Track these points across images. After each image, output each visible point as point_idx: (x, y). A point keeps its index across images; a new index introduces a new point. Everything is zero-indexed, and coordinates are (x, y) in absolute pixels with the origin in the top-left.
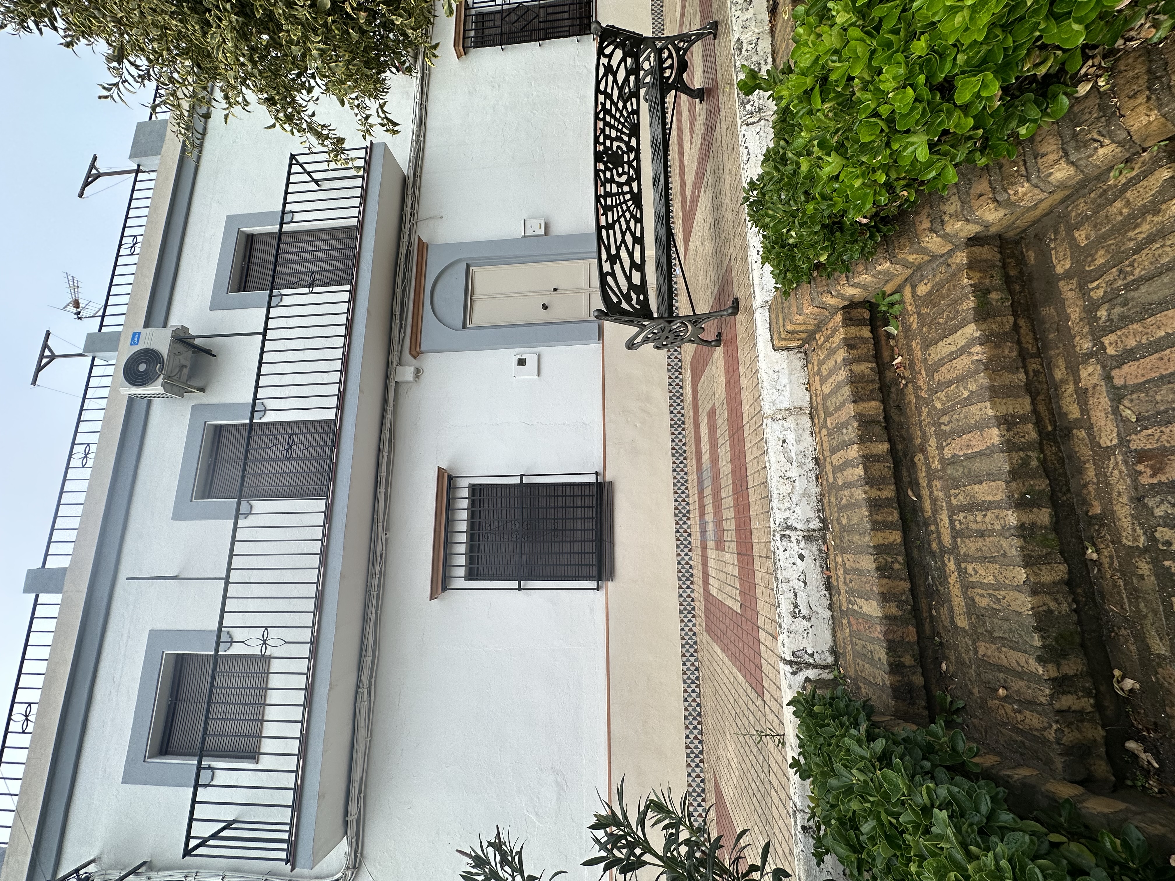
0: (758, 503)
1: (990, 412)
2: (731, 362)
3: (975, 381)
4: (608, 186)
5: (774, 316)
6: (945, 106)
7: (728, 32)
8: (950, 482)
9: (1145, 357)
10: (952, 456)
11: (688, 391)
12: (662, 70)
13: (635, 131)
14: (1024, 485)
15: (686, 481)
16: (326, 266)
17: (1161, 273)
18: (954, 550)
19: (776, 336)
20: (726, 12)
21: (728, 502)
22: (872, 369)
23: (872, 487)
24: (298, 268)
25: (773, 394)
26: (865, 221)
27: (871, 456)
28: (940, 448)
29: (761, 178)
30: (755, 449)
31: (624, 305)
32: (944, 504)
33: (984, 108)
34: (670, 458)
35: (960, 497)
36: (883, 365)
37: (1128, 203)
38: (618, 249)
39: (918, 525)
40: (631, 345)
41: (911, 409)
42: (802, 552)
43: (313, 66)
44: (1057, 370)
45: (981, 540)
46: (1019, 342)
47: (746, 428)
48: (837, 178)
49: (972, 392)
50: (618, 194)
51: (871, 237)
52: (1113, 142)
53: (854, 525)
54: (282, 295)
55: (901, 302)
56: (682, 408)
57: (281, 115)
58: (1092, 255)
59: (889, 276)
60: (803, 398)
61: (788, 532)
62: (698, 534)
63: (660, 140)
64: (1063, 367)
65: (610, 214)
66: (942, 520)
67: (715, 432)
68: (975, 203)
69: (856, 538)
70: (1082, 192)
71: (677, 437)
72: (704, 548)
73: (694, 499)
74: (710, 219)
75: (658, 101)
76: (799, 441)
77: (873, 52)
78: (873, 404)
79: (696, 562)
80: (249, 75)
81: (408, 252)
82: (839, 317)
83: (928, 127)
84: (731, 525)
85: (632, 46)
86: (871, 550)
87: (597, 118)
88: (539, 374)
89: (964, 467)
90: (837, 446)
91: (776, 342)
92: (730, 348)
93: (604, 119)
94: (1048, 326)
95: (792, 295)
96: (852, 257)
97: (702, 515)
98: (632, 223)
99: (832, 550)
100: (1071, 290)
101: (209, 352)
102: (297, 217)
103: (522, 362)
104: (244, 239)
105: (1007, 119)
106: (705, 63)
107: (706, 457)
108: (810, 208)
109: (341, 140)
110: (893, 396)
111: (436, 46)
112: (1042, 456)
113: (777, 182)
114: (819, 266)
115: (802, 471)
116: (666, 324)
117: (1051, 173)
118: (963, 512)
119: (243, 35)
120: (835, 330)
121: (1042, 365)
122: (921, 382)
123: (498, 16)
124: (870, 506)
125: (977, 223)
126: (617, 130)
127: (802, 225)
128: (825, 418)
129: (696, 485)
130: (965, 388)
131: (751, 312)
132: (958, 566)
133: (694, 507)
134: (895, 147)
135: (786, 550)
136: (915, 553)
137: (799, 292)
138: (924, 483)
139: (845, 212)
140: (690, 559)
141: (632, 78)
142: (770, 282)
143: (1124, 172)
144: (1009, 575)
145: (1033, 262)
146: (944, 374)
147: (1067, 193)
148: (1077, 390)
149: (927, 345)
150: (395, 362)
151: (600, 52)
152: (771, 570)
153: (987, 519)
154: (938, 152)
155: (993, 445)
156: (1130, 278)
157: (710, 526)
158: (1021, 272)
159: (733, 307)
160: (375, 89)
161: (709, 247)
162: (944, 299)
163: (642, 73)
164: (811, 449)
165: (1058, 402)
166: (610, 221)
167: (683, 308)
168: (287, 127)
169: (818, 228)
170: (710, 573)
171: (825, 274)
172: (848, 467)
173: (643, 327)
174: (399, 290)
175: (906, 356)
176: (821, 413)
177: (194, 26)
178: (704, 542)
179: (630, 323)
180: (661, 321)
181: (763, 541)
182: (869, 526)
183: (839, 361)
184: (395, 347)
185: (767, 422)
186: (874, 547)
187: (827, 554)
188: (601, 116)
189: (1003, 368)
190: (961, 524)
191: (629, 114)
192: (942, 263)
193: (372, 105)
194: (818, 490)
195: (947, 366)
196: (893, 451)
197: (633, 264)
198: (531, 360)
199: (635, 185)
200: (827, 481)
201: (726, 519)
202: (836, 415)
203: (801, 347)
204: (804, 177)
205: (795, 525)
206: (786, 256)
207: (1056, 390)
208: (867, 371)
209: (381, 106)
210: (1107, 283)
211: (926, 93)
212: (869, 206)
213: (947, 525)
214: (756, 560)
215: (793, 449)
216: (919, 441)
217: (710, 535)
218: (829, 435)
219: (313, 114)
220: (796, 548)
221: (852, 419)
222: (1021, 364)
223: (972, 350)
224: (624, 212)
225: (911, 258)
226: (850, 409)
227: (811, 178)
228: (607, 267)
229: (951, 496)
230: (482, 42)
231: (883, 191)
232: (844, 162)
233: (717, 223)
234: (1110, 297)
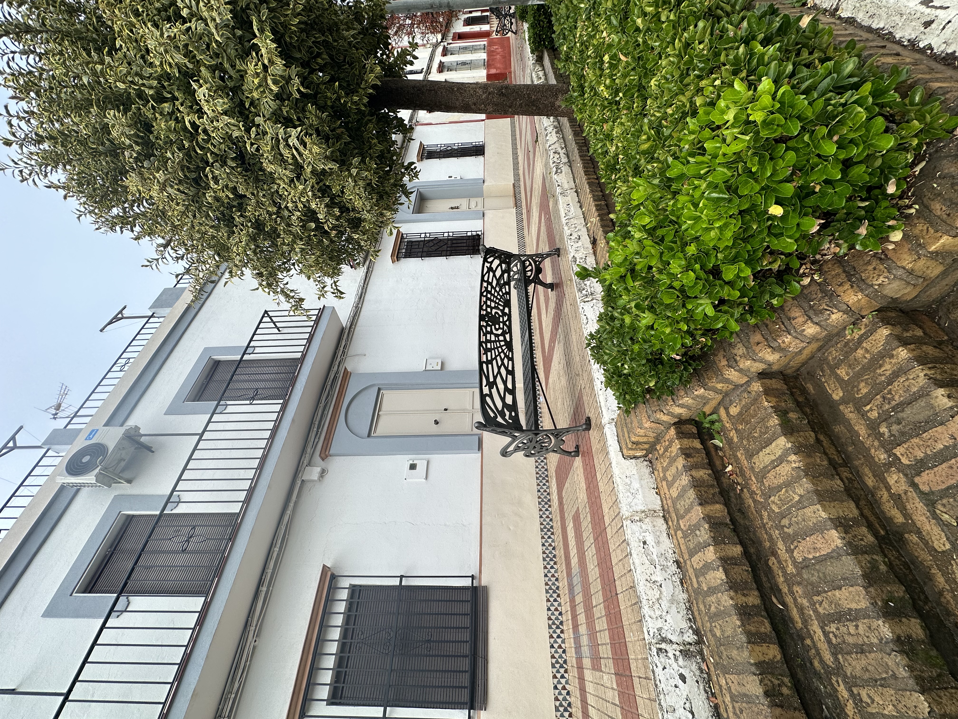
0: (629, 610)
1: (824, 515)
2: (589, 470)
3: (801, 485)
4: (488, 336)
5: (620, 430)
6: (718, 282)
7: (567, 252)
8: (810, 587)
9: (936, 466)
10: (803, 560)
11: (555, 497)
12: (525, 272)
13: (507, 304)
14: (882, 591)
15: (558, 588)
16: (268, 385)
17: (916, 400)
18: (839, 670)
19: (624, 447)
20: (564, 243)
21: (599, 611)
22: (709, 475)
23: (736, 592)
24: (246, 385)
25: (628, 497)
26: (678, 358)
27: (728, 559)
28: (790, 551)
29: (598, 332)
30: (619, 551)
31: (499, 419)
32: (811, 612)
33: (744, 285)
34: (541, 564)
35: (825, 605)
36: (718, 472)
37: (867, 351)
38: (495, 378)
39: (792, 639)
40: (504, 453)
41: (752, 513)
42: (682, 671)
43: (295, 258)
44: (866, 478)
45: (863, 657)
46: (825, 453)
47: (608, 530)
48: (652, 327)
49: (801, 496)
50: (495, 341)
51: (685, 369)
52: (839, 311)
53: (728, 637)
54: (227, 405)
55: (720, 420)
56: (550, 513)
57: (264, 283)
58: (857, 387)
59: (706, 401)
60: (656, 503)
61: (663, 646)
62: (573, 650)
63: (525, 310)
64: (870, 475)
65: (489, 354)
66: (815, 632)
67: (581, 535)
68: (757, 349)
69: (734, 653)
70: (830, 344)
71: (547, 542)
72: (580, 668)
73: (566, 608)
74: (563, 362)
75: (523, 288)
76: (658, 543)
77: (662, 253)
78: (718, 507)
79: (573, 687)
80: (250, 260)
81: (335, 378)
82: (672, 431)
83: (709, 294)
84: (604, 638)
85: (506, 258)
86: (753, 669)
87: (481, 294)
88: (426, 478)
89: (818, 571)
90: (694, 548)
91: (625, 451)
92: (587, 458)
93: (486, 296)
94: (844, 440)
95: (632, 413)
96: (674, 383)
97: (576, 627)
98: (506, 361)
99: (712, 669)
100: (851, 412)
101: (149, 449)
102: (257, 350)
103: (413, 467)
104: (212, 363)
105: (762, 293)
106: (553, 270)
107: (574, 561)
108: (636, 347)
109: (302, 300)
110: (733, 500)
111: (378, 251)
112: (886, 560)
113: (610, 332)
114: (649, 391)
115: (666, 576)
116: (534, 436)
117: (804, 330)
118: (833, 622)
119: (253, 238)
120: (671, 442)
121: (852, 473)
122: (754, 488)
123: (422, 243)
124: (740, 614)
125: (762, 362)
126: (496, 303)
127: (632, 360)
128: (678, 521)
129: (567, 592)
130: (794, 492)
131: (601, 427)
132: (850, 691)
133: (567, 617)
134: (690, 307)
135: (664, 668)
136: (800, 674)
137: (638, 411)
138: (785, 589)
139: (662, 351)
140: (567, 683)
141: (506, 275)
142: (613, 403)
143: (855, 331)
144: (910, 704)
145: (813, 392)
146: (771, 480)
147: (820, 344)
148: (891, 495)
149: (750, 455)
150: (306, 462)
151: (485, 260)
152: (653, 696)
153: (861, 630)
154: (720, 311)
155: (837, 547)
156: (894, 403)
157: (585, 641)
158: (806, 398)
159: (586, 424)
160: (333, 273)
161: (564, 381)
162: (753, 417)
163: (512, 273)
164: (671, 551)
165: (879, 507)
166: (489, 358)
167: (546, 424)
168: (267, 290)
169: (644, 362)
170: (589, 702)
171: (655, 397)
172: (709, 570)
173: (514, 438)
174: (322, 405)
175: (735, 464)
176: (673, 515)
177: (223, 233)
178: (579, 659)
179: (503, 433)
180: (529, 433)
181: (639, 657)
182: (744, 639)
183: (680, 467)
184: (309, 450)
185: (627, 523)
186: (755, 664)
187: (708, 674)
188: (485, 294)
189: (821, 475)
190: (836, 636)
191: (503, 294)
192: (744, 391)
193: (328, 281)
194: (685, 596)
195: (772, 473)
196: (746, 553)
197: (506, 389)
198: (421, 466)
199: (508, 336)
200: (692, 586)
201: (600, 631)
202: (687, 517)
203: (645, 456)
204: (628, 328)
205: (670, 637)
206: (623, 382)
207: (873, 496)
208: (706, 477)
209: (335, 282)
210: (877, 406)
211: (702, 274)
212: (679, 346)
213: (822, 638)
214: (636, 681)
215: (655, 551)
216: (767, 544)
217: (586, 651)
218: (685, 537)
219: (287, 283)
220: (675, 665)
221: (702, 522)
222: (834, 472)
223: (789, 459)
224: (499, 353)
225: (719, 386)
226: (698, 512)
227: (634, 328)
228: (486, 390)
229: (815, 603)
230: (409, 255)
231: (687, 336)
232: (656, 317)
233: (568, 363)
234: (884, 417)
